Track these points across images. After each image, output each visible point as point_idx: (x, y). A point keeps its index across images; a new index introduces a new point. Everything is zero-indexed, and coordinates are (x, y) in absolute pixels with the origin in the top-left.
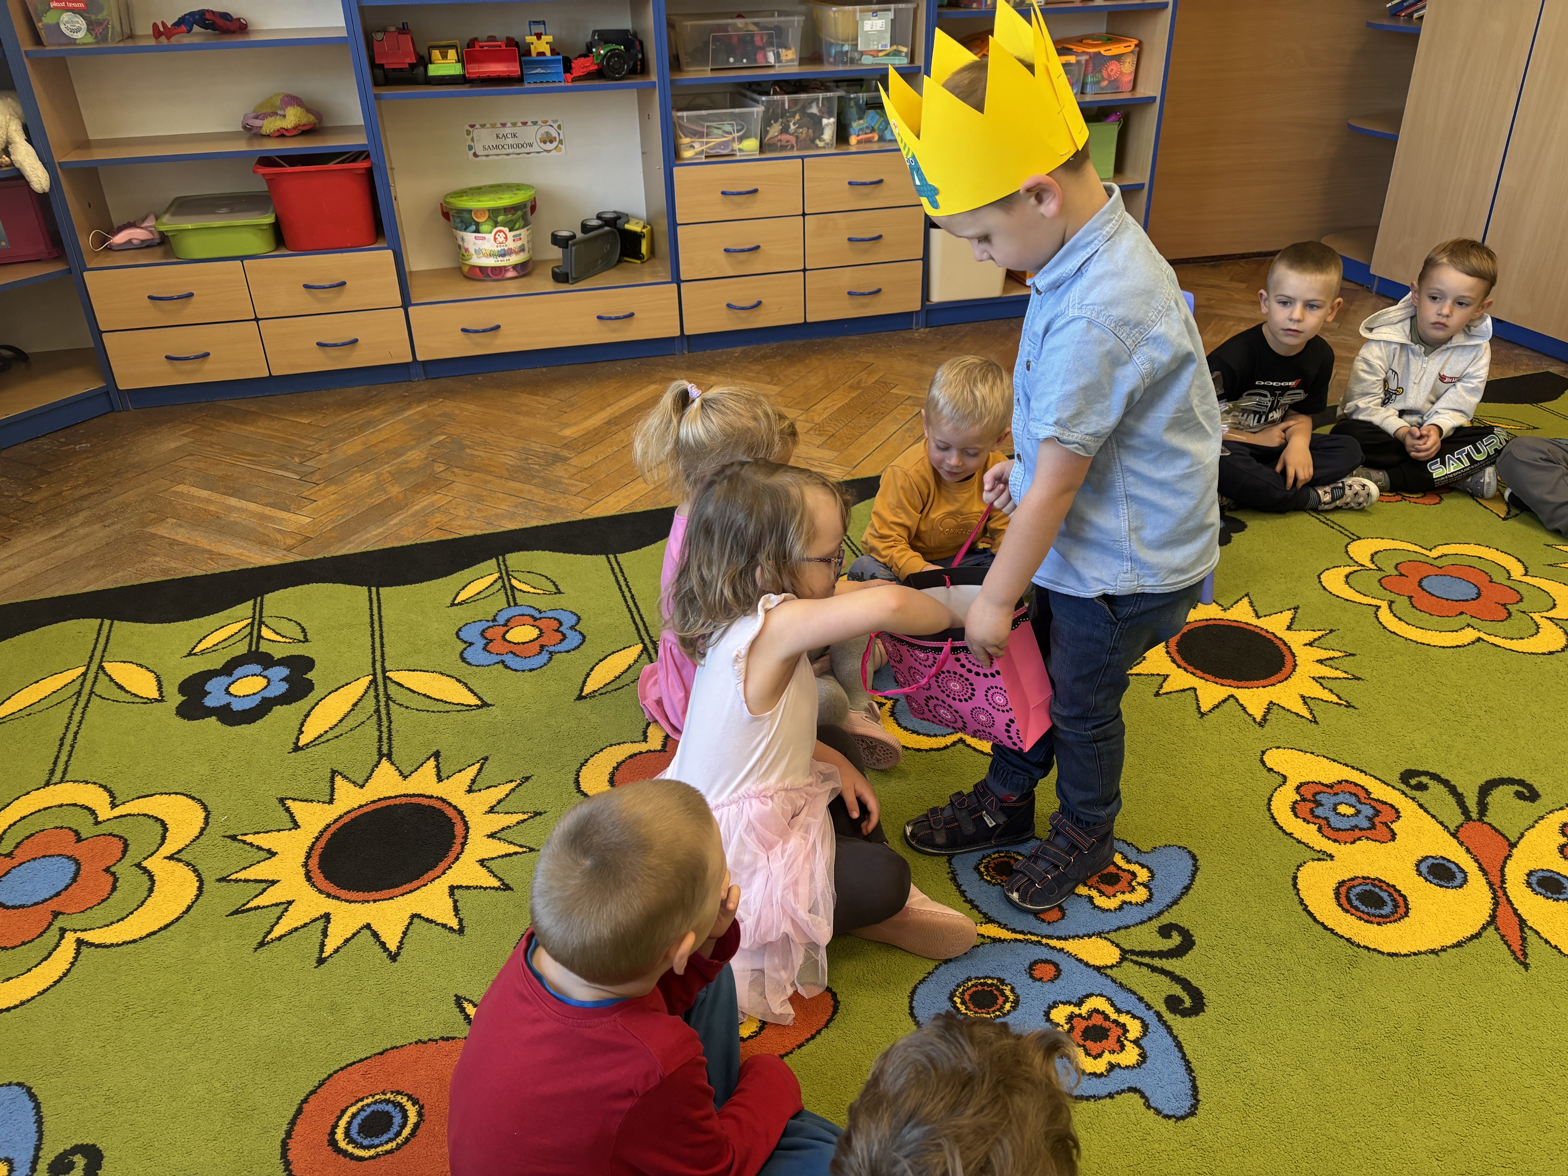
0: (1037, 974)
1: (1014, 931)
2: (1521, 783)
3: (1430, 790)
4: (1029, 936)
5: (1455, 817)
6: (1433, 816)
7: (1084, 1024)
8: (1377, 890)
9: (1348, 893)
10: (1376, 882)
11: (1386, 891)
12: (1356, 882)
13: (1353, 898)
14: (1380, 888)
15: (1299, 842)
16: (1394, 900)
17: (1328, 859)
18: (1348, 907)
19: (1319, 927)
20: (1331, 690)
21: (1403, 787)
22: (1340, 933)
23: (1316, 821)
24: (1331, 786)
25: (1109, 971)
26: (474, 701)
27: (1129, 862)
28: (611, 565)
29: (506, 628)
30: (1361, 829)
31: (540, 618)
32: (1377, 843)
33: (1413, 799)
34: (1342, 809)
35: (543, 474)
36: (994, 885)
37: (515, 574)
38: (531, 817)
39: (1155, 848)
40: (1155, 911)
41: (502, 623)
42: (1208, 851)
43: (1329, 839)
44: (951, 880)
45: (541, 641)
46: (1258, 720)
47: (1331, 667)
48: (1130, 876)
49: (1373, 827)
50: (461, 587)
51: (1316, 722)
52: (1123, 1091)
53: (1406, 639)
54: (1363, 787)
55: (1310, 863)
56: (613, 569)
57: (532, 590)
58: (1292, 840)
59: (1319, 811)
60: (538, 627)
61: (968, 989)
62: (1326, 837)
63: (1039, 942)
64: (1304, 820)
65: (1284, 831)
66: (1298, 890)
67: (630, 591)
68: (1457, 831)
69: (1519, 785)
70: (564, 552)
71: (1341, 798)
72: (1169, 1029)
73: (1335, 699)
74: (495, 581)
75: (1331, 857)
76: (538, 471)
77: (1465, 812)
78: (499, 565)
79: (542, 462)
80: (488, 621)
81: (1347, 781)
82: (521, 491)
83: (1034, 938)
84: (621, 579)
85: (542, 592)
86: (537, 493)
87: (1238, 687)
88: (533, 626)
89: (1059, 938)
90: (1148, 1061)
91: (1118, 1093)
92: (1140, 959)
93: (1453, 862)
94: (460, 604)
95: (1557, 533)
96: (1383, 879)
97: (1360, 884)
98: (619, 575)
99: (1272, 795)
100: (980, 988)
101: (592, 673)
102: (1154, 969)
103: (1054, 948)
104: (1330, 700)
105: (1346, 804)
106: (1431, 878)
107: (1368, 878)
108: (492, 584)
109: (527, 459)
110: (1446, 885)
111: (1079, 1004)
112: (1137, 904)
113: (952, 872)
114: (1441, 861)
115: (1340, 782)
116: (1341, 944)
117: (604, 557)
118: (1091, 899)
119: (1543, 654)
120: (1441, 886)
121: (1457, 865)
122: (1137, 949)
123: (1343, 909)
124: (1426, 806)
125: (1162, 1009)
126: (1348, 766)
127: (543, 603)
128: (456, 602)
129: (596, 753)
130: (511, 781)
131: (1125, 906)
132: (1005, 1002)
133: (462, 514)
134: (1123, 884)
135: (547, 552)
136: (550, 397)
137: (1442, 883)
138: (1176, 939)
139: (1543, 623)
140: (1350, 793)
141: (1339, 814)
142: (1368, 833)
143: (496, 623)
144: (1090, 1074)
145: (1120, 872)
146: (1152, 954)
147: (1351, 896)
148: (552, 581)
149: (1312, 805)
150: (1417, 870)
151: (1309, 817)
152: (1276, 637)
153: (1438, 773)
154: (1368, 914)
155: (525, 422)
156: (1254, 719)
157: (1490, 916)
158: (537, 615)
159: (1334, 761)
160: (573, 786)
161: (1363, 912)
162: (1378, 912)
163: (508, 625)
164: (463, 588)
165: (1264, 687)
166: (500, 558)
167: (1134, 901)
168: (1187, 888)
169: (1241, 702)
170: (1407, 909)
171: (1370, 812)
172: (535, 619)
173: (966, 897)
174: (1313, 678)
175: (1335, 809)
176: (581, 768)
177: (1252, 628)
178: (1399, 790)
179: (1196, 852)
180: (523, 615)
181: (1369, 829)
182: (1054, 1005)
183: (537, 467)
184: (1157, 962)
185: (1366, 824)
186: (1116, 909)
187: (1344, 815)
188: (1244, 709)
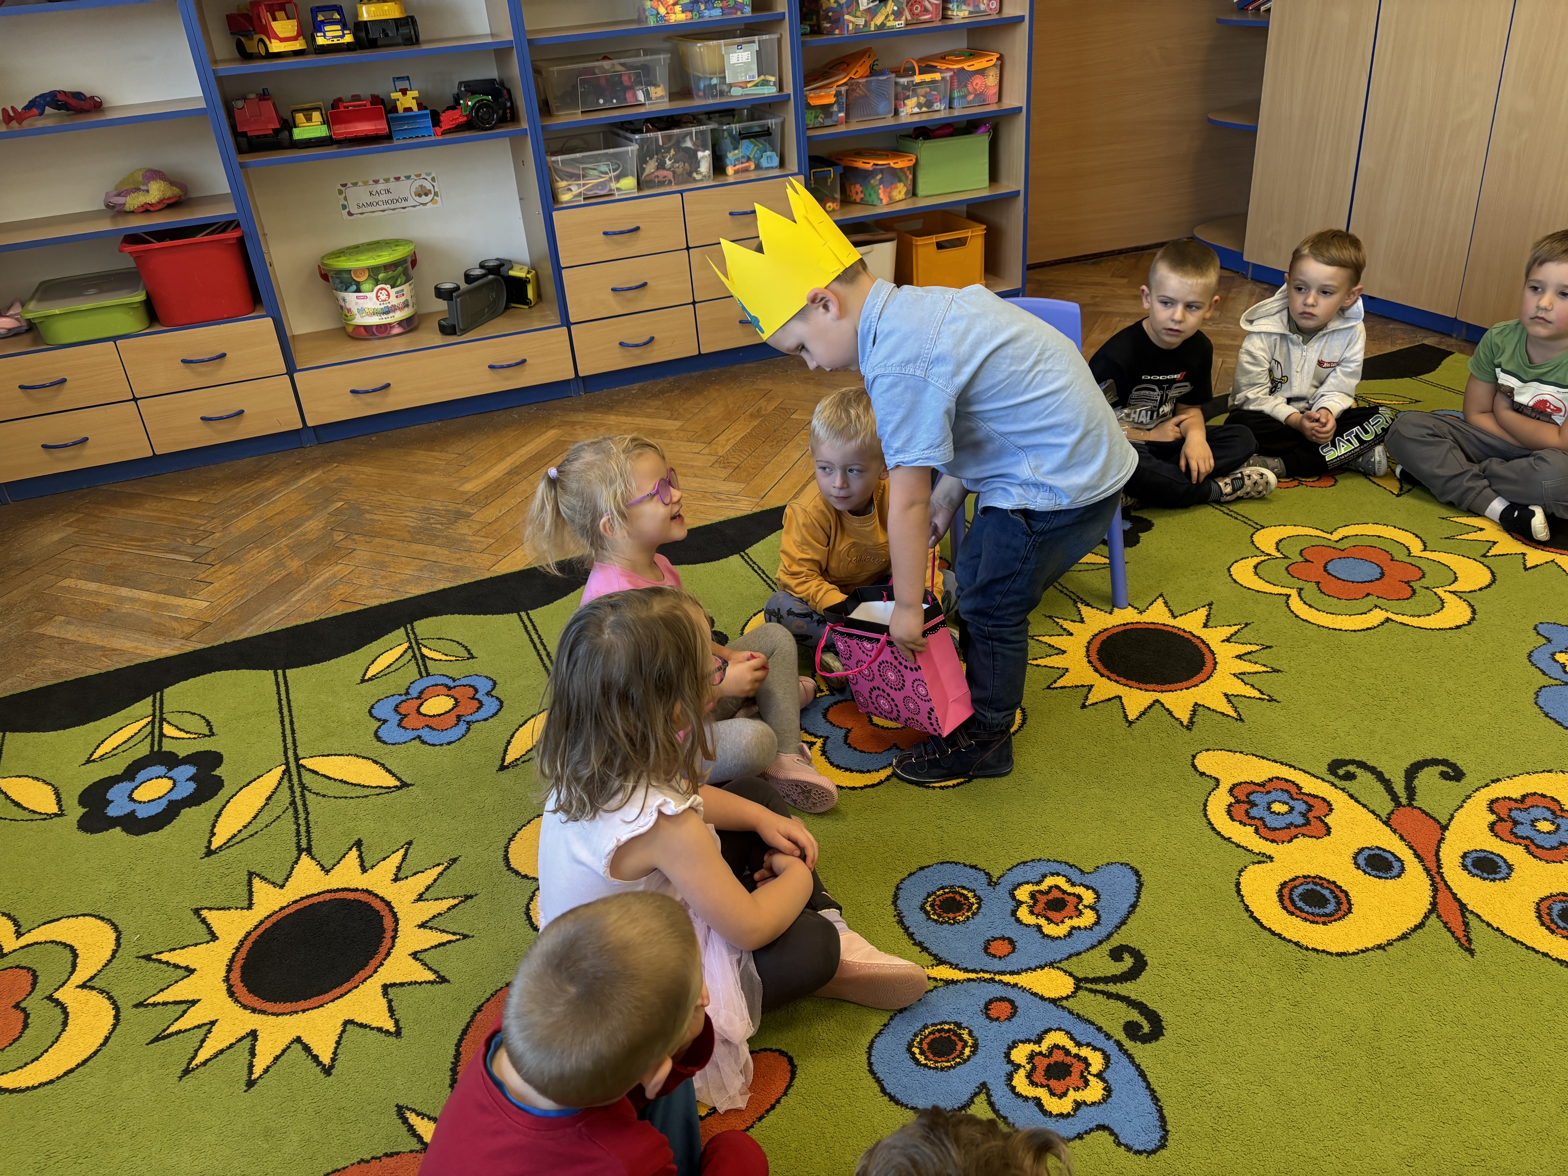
0: (993, 1013)
1: (966, 970)
2: (1444, 762)
3: (1359, 778)
4: (982, 975)
5: (1385, 805)
6: (1364, 806)
7: (1046, 1061)
8: (1318, 888)
9: (1291, 894)
10: (1317, 880)
11: (1327, 888)
12: (1297, 882)
13: (1297, 899)
14: (1322, 885)
15: (1238, 846)
16: (1336, 897)
17: (1268, 860)
18: (1292, 909)
19: (1267, 933)
20: (1252, 686)
21: (1332, 778)
22: (1288, 937)
23: (1252, 822)
24: (1262, 785)
25: (1064, 1003)
26: (392, 782)
27: (1073, 884)
28: (524, 623)
29: (420, 701)
30: (1296, 826)
31: (455, 687)
32: (1314, 839)
33: (1343, 790)
34: (1276, 807)
35: (445, 533)
36: (942, 923)
37: (424, 642)
38: (462, 901)
39: (1098, 867)
40: (1104, 934)
41: (415, 695)
42: (1150, 865)
43: (1267, 840)
44: (898, 923)
45: (456, 712)
46: (1185, 723)
47: (1250, 661)
48: (1076, 900)
49: (1308, 823)
50: (370, 661)
51: (1242, 720)
52: (1092, 1130)
53: (1319, 626)
54: (1293, 783)
55: (1251, 867)
56: (526, 627)
57: (444, 658)
58: (1230, 844)
59: (1254, 812)
60: (453, 697)
61: (926, 1037)
62: (1264, 838)
63: (992, 979)
64: (1241, 822)
65: (1222, 837)
66: (1242, 896)
67: (545, 649)
68: (1389, 818)
69: (1443, 765)
70: (474, 614)
71: (1274, 795)
72: (1131, 1058)
73: (1257, 694)
74: (405, 652)
75: (1271, 858)
76: (440, 530)
77: (1395, 798)
78: (407, 634)
79: (444, 520)
80: (400, 695)
81: (1277, 778)
82: (425, 553)
83: (987, 976)
84: (535, 637)
85: (454, 658)
86: (442, 554)
87: (1162, 692)
88: (448, 696)
89: (1012, 973)
90: (1114, 1094)
91: (1086, 1133)
92: (1094, 987)
93: (1389, 852)
94: (370, 679)
95: (1451, 505)
96: (1323, 876)
97: (1302, 884)
98: (533, 633)
99: (1207, 800)
100: (937, 1035)
101: (513, 740)
102: (1109, 995)
103: (1007, 984)
104: (1252, 696)
105: (1279, 802)
106: (1369, 870)
107: (1309, 876)
108: (402, 656)
109: (428, 519)
110: (1384, 875)
111: (1039, 1041)
112: (1086, 928)
113: (899, 915)
114: (1378, 852)
115: (1271, 780)
116: (1290, 949)
117: (515, 615)
118: (1039, 928)
119: (1451, 629)
120: (1380, 878)
121: (1393, 854)
122: (1091, 976)
123: (1288, 912)
124: (1356, 795)
125: (1121, 1036)
126: (1277, 762)
127: (455, 670)
128: (366, 678)
129: (524, 826)
130: (438, 865)
131: (1074, 931)
132: (964, 1047)
133: (366, 583)
134: (1070, 908)
135: (456, 615)
136: (447, 451)
137: (1381, 874)
138: (1128, 961)
139: (1447, 597)
140: (1282, 790)
141: (1274, 812)
142: (1304, 830)
143: (409, 697)
144: (1057, 1115)
145: (1065, 896)
146: (1106, 980)
147: (1294, 897)
148: (463, 646)
149: (1246, 806)
150: (1355, 863)
151: (1245, 819)
152: (1194, 636)
153: (1364, 760)
154: (1312, 914)
155: (424, 480)
156: (1181, 723)
157: (1431, 904)
158: (451, 684)
159: (1263, 758)
160: (502, 863)
161: (1307, 913)
162: (1322, 911)
163: (421, 697)
164: (373, 662)
165: (1187, 688)
166: (409, 626)
167: (1082, 926)
168: (1134, 906)
169: (1167, 706)
170: (1350, 905)
171: (1302, 807)
172: (450, 688)
173: (914, 940)
174: (1234, 675)
175: (1269, 808)
176: (509, 843)
177: (1170, 629)
178: (1328, 782)
179: (1138, 866)
180: (437, 685)
181: (1304, 825)
182: (1013, 1045)
183: (439, 526)
184: (1112, 988)
185: (1300, 820)
186: (1065, 936)
187: (1279, 814)
188: (1170, 713)
